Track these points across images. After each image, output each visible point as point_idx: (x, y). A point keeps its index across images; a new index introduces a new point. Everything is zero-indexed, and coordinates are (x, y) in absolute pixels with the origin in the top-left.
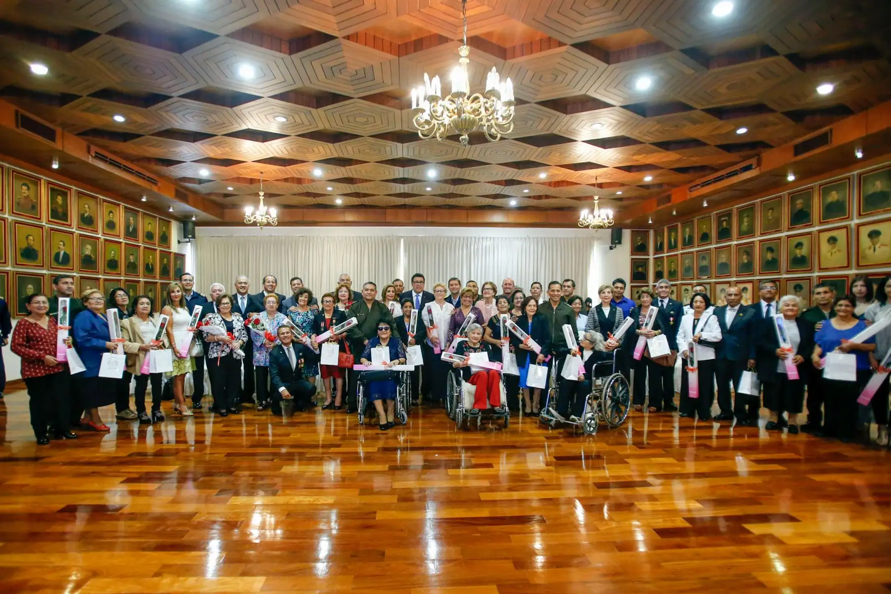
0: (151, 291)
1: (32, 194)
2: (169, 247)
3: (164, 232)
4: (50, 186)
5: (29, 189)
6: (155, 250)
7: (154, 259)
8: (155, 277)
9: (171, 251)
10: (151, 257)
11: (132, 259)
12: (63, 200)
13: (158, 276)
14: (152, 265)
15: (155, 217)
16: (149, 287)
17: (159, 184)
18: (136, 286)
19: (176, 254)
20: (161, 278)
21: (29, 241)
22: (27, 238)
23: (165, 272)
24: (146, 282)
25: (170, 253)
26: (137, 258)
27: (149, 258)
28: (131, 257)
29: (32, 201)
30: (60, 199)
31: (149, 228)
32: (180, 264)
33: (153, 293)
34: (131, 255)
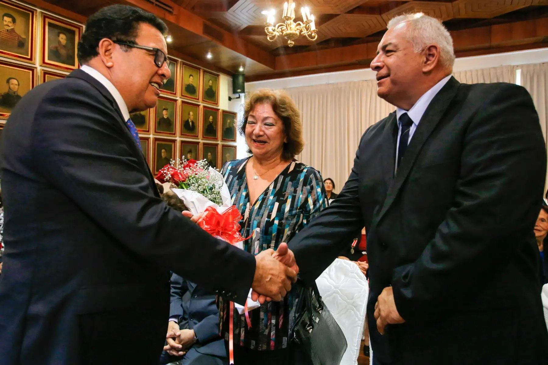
0: (190, 152)
1: (19, 28)
2: (216, 104)
3: (211, 87)
4: (47, 20)
5: (14, 21)
6: (199, 105)
7: (196, 115)
8: (196, 137)
9: (219, 108)
10: (191, 113)
11: (165, 114)
12: (67, 39)
13: (200, 135)
14: (193, 122)
15: (199, 69)
16: (189, 147)
17: (175, 12)
18: (171, 145)
19: (224, 112)
20: (204, 138)
21: (12, 86)
22: (8, 81)
23: (210, 131)
24: (182, 142)
25: (218, 110)
26: (173, 114)
27: (189, 114)
28: (164, 112)
29: (19, 36)
30: (63, 38)
31: (191, 81)
32: (230, 123)
33: (193, 154)
34: (164, 109)
